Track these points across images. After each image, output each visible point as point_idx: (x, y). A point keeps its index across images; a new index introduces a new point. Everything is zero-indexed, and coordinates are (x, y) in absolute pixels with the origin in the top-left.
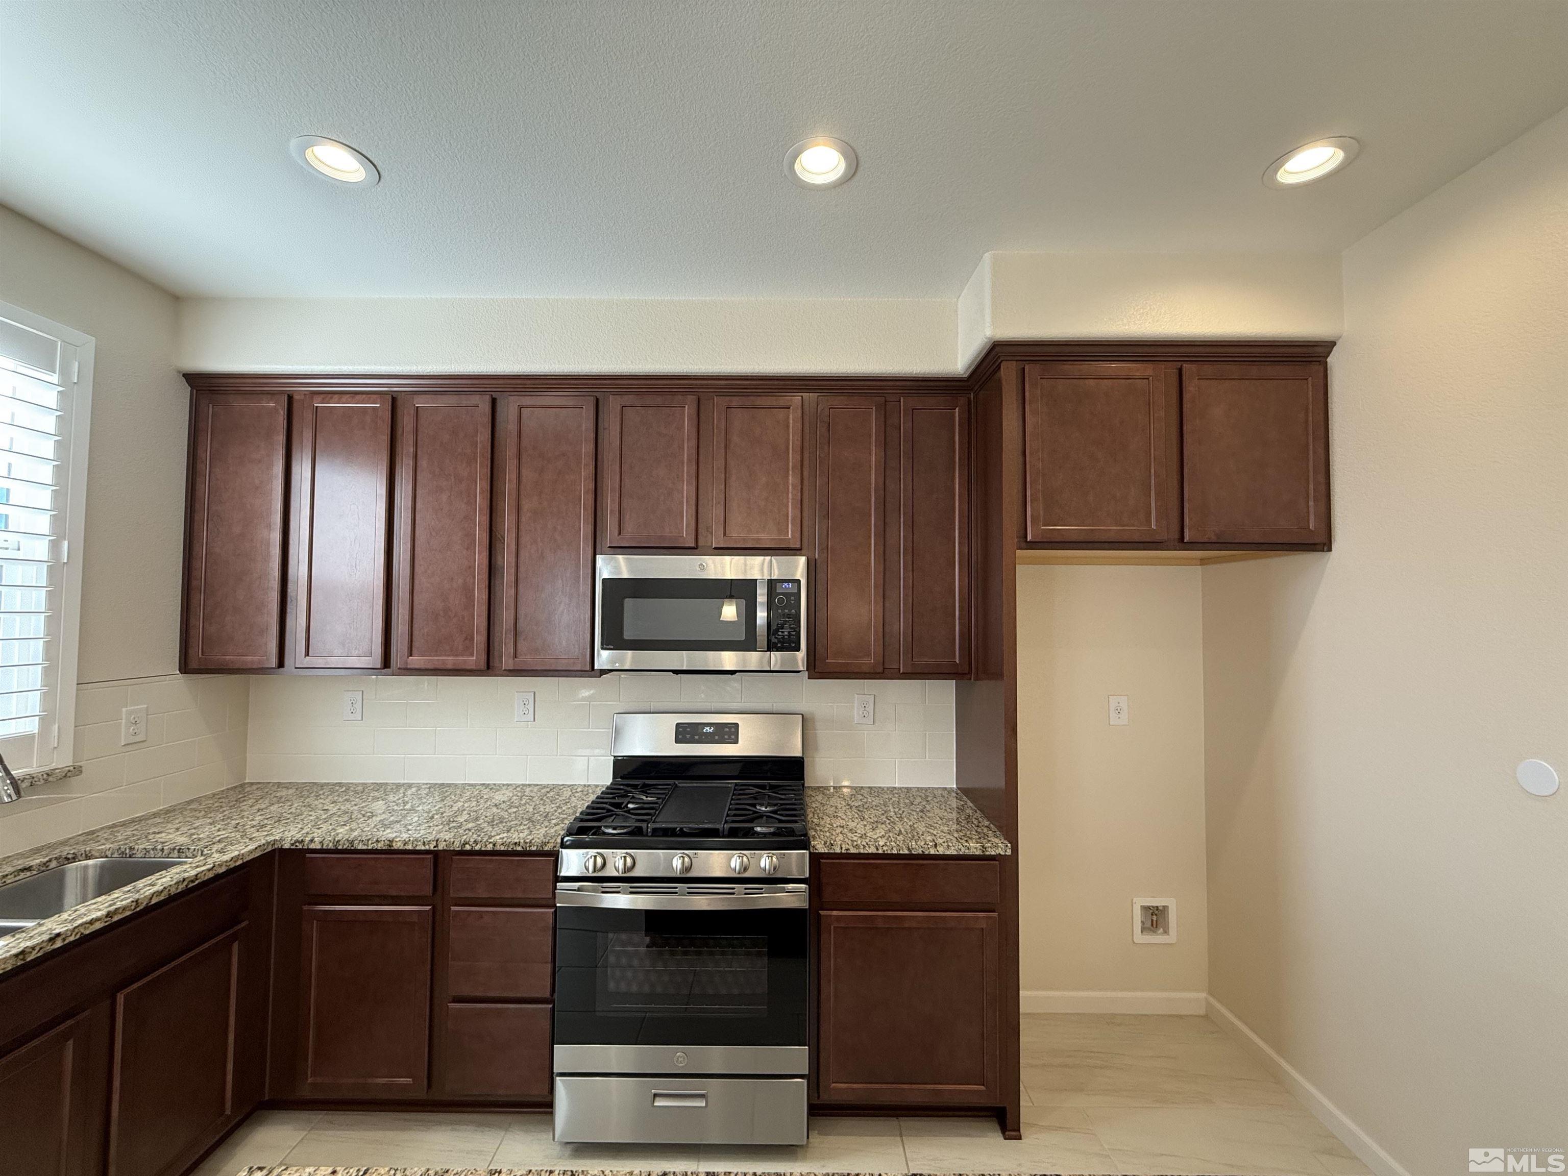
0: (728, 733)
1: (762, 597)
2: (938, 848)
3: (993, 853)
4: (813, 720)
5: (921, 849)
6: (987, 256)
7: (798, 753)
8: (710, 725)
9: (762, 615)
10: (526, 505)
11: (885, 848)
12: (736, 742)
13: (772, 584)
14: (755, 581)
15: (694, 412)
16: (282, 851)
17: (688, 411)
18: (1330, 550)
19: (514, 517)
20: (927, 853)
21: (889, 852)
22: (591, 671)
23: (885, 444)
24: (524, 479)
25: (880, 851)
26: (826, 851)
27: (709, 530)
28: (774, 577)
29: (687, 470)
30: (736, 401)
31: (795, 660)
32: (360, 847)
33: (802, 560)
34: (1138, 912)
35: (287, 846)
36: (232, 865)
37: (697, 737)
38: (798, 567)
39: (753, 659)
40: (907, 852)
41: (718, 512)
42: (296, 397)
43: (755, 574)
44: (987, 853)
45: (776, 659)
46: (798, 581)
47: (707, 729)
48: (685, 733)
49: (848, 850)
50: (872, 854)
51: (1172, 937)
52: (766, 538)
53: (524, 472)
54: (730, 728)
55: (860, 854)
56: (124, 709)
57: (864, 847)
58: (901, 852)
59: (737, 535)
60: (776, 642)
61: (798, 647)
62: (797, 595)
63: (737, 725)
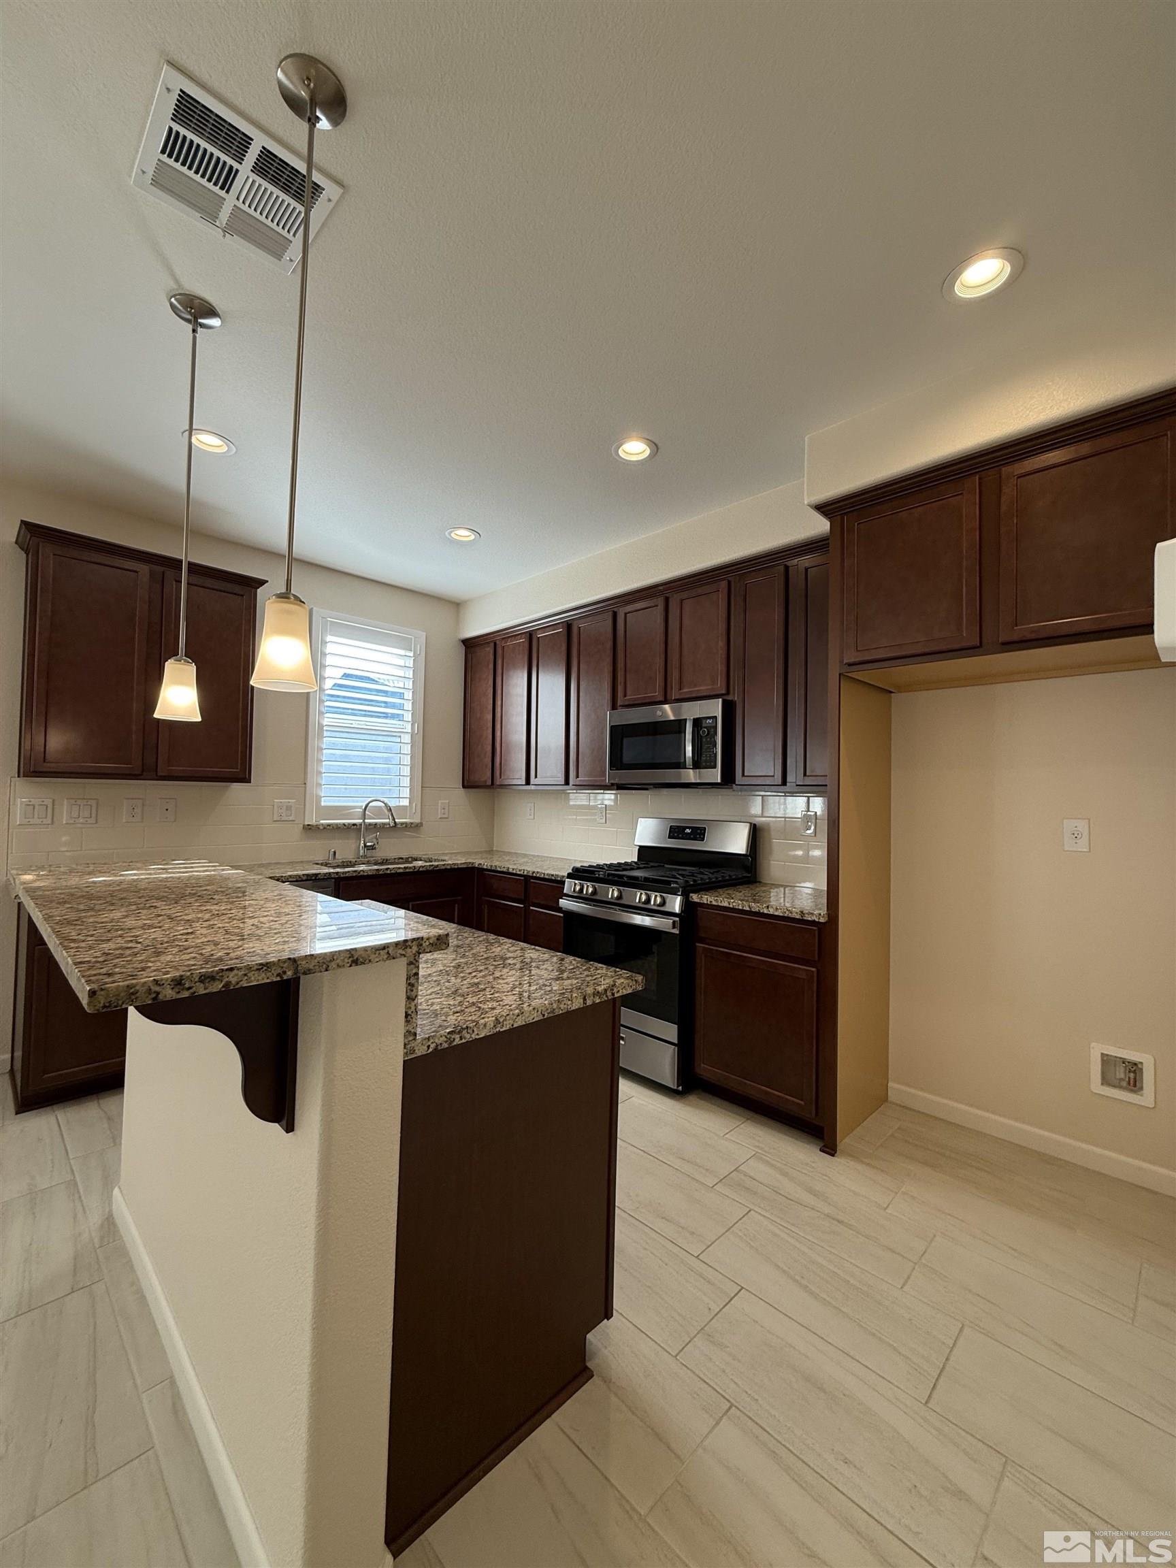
0: (700, 835)
1: (689, 733)
2: (770, 909)
3: (810, 919)
5: (758, 909)
8: (690, 828)
9: (689, 746)
10: (582, 686)
11: (734, 904)
12: (703, 840)
13: (697, 723)
14: (686, 720)
20: (762, 911)
21: (737, 907)
23: (787, 601)
24: (581, 670)
25: (731, 906)
26: (699, 901)
27: (671, 687)
28: (700, 716)
31: (712, 776)
32: (499, 869)
33: (721, 702)
36: (453, 867)
37: (680, 836)
38: (719, 708)
39: (684, 776)
40: (748, 909)
41: (676, 674)
44: (805, 918)
45: (697, 776)
46: (716, 718)
47: (688, 831)
48: (675, 832)
49: (711, 902)
50: (726, 907)
52: (705, 688)
54: (701, 830)
55: (718, 906)
56: (440, 801)
57: (721, 902)
58: (745, 908)
59: (687, 690)
60: (697, 765)
61: (715, 767)
62: (716, 727)
63: (705, 829)
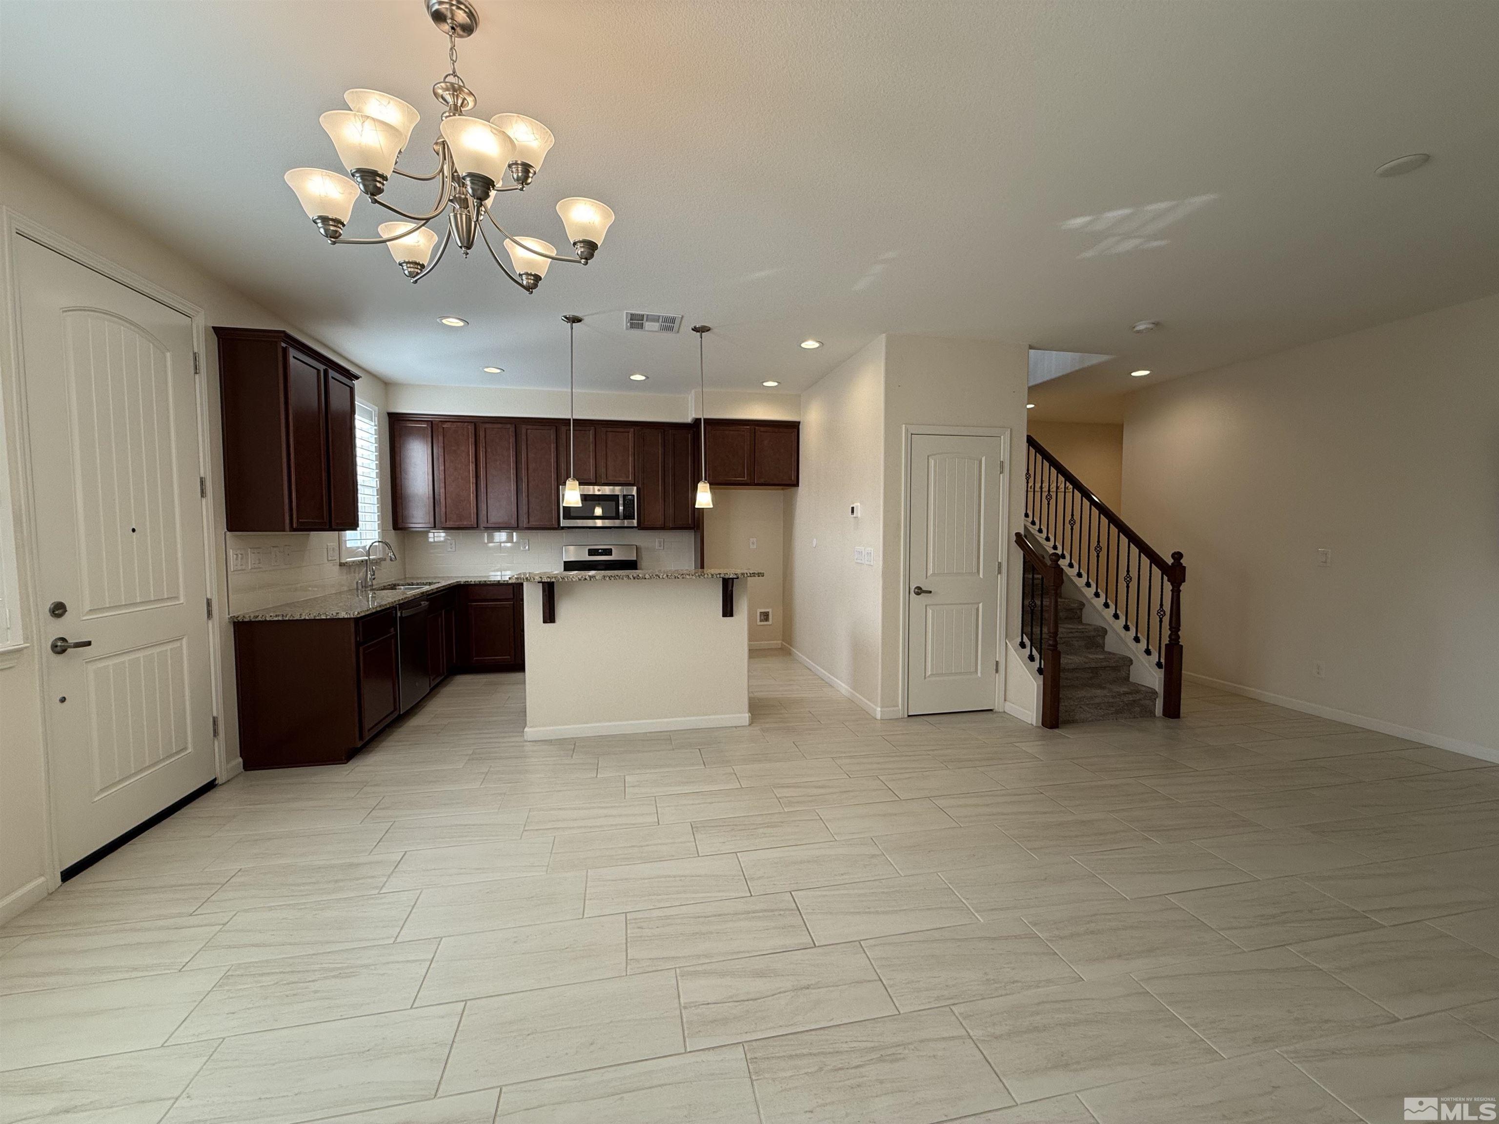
0: (608, 552)
1: (621, 502)
4: (641, 549)
6: (693, 391)
7: (635, 559)
8: (601, 549)
9: (621, 508)
10: (530, 467)
12: (611, 555)
13: (624, 496)
14: (618, 495)
15: (594, 432)
16: (461, 584)
17: (592, 432)
18: (798, 486)
19: (526, 472)
22: (559, 528)
23: (664, 446)
24: (529, 456)
27: (601, 476)
28: (625, 493)
29: (592, 454)
30: (609, 429)
31: (633, 523)
33: (635, 488)
34: (758, 614)
35: (462, 583)
38: (634, 491)
39: (617, 523)
41: (604, 470)
42: (434, 422)
43: (617, 493)
45: (626, 523)
46: (634, 496)
47: (600, 551)
48: (592, 552)
51: (770, 623)
52: (622, 480)
53: (529, 454)
59: (611, 479)
60: (626, 517)
61: (634, 519)
62: (634, 500)
63: (611, 549)
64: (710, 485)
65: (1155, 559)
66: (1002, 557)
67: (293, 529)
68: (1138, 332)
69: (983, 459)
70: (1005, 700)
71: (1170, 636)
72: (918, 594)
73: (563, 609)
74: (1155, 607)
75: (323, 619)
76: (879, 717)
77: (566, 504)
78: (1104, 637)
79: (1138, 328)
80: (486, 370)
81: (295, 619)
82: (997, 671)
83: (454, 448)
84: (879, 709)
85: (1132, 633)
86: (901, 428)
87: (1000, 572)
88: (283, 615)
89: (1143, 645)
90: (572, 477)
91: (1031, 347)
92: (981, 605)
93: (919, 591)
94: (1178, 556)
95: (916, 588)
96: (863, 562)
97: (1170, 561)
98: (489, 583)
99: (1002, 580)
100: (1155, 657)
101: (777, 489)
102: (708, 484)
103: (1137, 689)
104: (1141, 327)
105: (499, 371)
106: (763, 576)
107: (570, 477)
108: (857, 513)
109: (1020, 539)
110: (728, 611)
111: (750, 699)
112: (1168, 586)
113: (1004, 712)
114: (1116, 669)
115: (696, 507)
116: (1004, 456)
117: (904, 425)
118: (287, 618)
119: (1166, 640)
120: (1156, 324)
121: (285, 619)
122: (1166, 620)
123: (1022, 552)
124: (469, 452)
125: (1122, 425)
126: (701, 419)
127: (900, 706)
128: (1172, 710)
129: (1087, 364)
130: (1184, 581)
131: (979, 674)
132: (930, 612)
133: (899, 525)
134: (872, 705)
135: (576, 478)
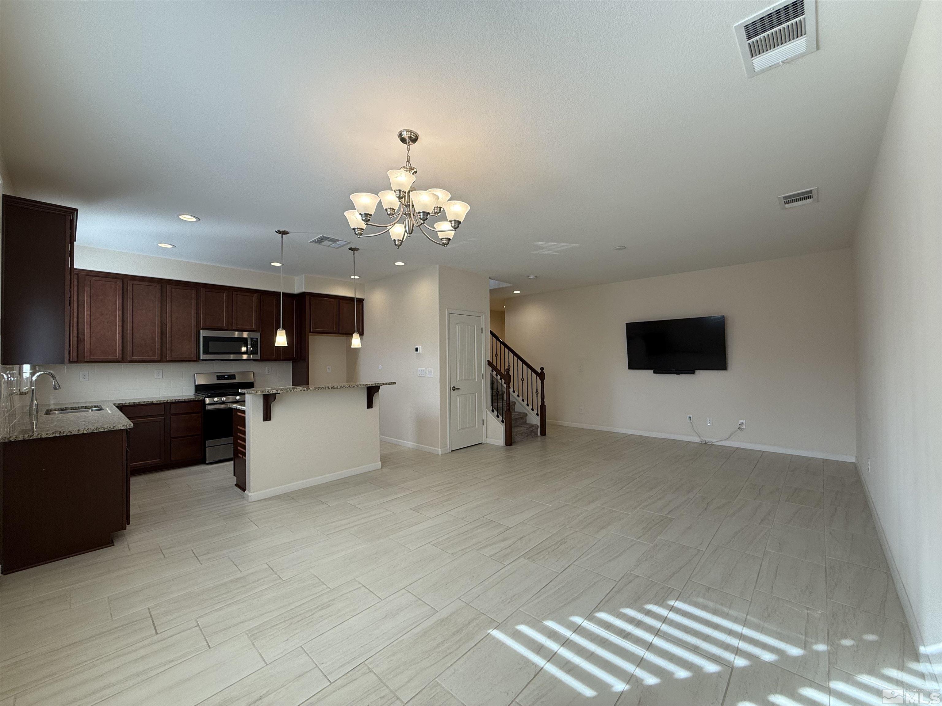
0: (233, 377)
1: (249, 342)
4: (255, 374)
6: (304, 275)
8: (229, 375)
12: (235, 379)
13: (252, 339)
14: (247, 338)
15: (227, 295)
17: (225, 294)
18: (363, 335)
19: (170, 319)
22: (197, 360)
27: (231, 325)
28: (251, 337)
29: (225, 309)
31: (257, 357)
38: (258, 335)
41: (234, 320)
43: (245, 336)
45: (252, 356)
46: (257, 339)
47: (226, 376)
48: (220, 378)
52: (248, 327)
61: (257, 354)
63: (235, 375)
64: (360, 335)
65: (533, 370)
66: (483, 371)
67: (70, 362)
68: (530, 278)
69: (476, 326)
70: (487, 437)
71: (541, 402)
72: (454, 390)
73: (277, 411)
74: (534, 391)
75: (101, 432)
76: (440, 454)
77: (277, 344)
78: (514, 405)
79: (530, 277)
80: (160, 245)
81: (73, 434)
82: (483, 424)
83: (100, 297)
84: (440, 449)
85: (526, 402)
86: (445, 310)
87: (483, 378)
88: (60, 432)
89: (530, 407)
90: (281, 328)
91: (490, 278)
92: (476, 394)
93: (454, 389)
94: (542, 369)
95: (453, 387)
96: (425, 376)
97: (539, 371)
98: (142, 403)
99: (483, 381)
100: (535, 412)
101: (343, 337)
102: (359, 335)
103: (532, 426)
104: (531, 277)
105: (171, 246)
106: (395, 384)
107: (280, 328)
108: (420, 351)
109: (490, 363)
110: (370, 405)
111: (381, 454)
112: (539, 381)
113: (486, 443)
114: (522, 418)
115: (352, 347)
116: (483, 326)
117: (447, 309)
118: (65, 434)
119: (540, 404)
120: (536, 277)
121: (62, 435)
122: (539, 395)
123: (491, 368)
124: (116, 301)
125: (505, 312)
126: (354, 298)
127: (448, 447)
128: (543, 433)
129: (501, 286)
130: (545, 379)
131: (477, 427)
132: (458, 398)
133: (446, 357)
134: (436, 449)
135: (284, 328)
